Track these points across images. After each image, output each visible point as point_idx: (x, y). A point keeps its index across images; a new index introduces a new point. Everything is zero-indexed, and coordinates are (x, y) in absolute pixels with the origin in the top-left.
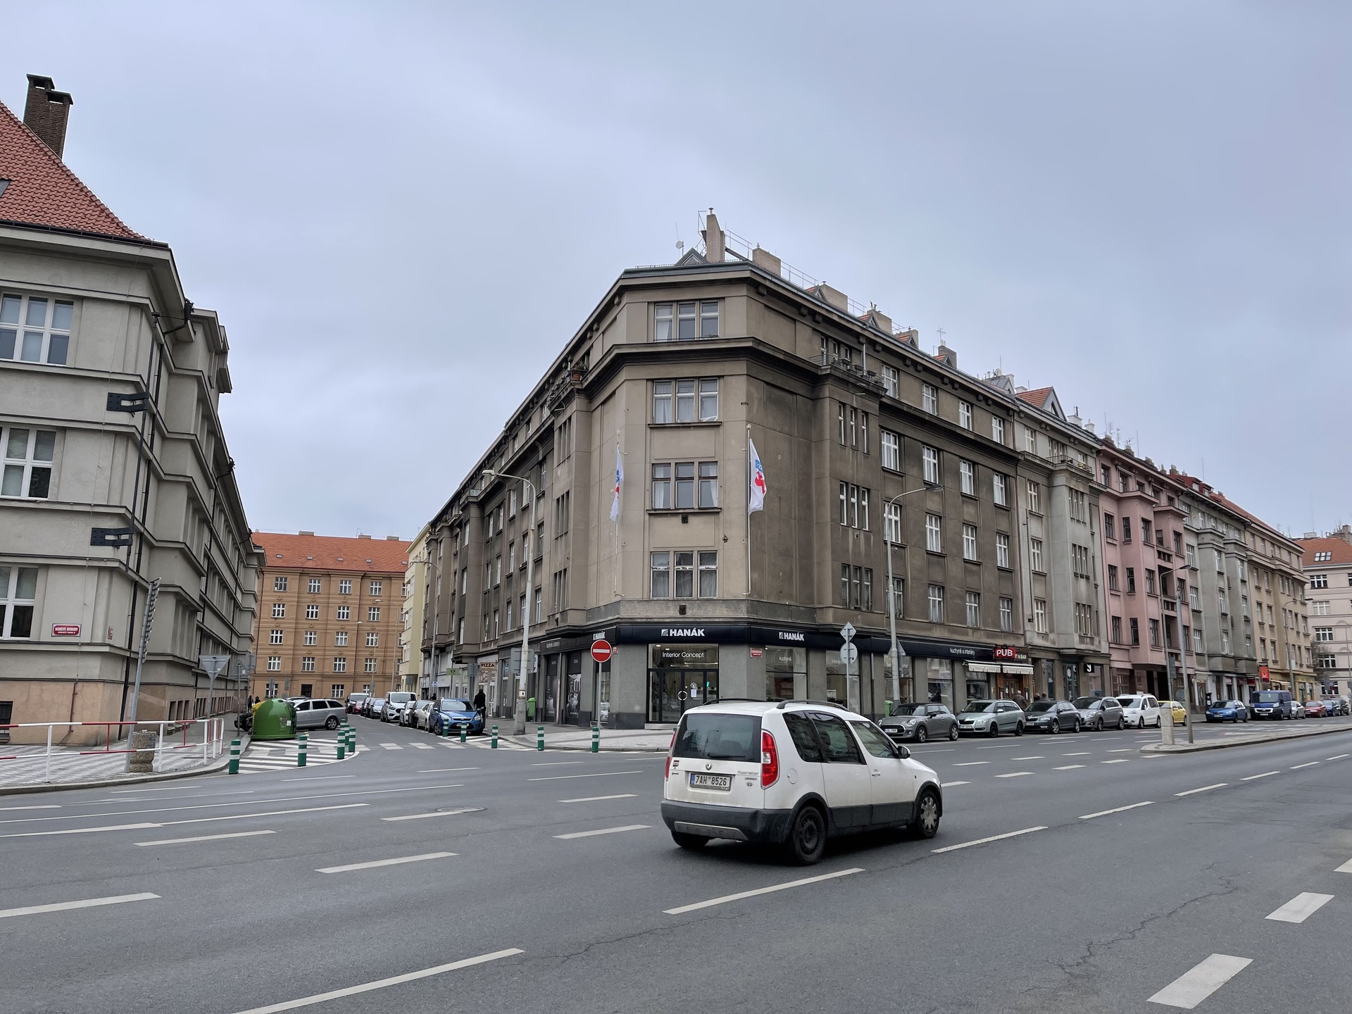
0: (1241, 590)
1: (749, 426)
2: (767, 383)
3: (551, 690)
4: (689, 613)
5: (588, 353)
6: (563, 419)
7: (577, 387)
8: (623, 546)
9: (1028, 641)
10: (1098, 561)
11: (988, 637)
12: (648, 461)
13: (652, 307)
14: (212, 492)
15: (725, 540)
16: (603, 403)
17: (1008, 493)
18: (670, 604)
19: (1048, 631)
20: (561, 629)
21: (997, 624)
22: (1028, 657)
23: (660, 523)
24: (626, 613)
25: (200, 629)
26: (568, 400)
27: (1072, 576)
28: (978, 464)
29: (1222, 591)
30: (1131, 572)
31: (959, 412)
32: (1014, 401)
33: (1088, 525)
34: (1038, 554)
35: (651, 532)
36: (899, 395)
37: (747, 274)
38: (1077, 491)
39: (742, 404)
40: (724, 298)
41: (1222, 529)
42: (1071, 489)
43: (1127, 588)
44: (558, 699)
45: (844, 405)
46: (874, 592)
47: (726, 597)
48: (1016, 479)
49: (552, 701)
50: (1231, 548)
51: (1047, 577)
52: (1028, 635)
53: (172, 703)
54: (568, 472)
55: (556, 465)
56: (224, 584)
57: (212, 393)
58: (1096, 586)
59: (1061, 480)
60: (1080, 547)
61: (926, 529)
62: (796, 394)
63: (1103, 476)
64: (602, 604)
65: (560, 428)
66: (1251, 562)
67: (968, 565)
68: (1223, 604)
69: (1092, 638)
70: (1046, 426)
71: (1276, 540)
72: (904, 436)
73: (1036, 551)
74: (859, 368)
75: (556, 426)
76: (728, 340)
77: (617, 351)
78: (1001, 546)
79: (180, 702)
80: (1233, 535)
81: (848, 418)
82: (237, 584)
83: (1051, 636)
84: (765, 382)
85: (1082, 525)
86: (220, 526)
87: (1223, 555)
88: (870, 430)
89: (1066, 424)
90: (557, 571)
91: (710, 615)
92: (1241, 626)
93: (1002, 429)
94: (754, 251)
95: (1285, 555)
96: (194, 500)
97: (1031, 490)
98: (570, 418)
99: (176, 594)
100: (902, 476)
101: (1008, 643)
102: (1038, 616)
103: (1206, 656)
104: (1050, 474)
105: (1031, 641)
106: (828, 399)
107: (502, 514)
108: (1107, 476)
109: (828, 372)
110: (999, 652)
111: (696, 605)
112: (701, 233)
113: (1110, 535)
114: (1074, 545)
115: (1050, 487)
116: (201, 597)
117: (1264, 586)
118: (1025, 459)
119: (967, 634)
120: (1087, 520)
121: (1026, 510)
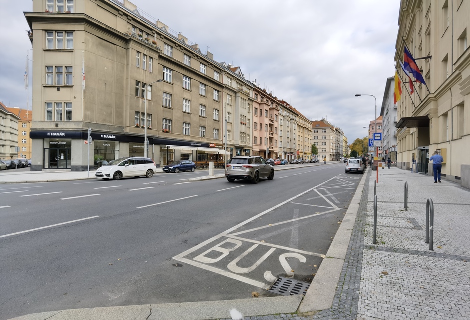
0: (294, 132)
9: (223, 142)
17: (220, 97)
22: (223, 147)
27: (239, 124)
29: (288, 132)
30: (261, 125)
32: (223, 68)
33: (247, 110)
34: (230, 117)
38: (244, 99)
41: (291, 116)
48: (222, 93)
50: (292, 121)
51: (232, 124)
52: (224, 140)
58: (249, 128)
59: (239, 95)
60: (243, 116)
66: (298, 125)
68: (288, 135)
69: (245, 142)
70: (235, 78)
71: (306, 120)
78: (216, 113)
80: (294, 118)
85: (245, 110)
87: (290, 122)
89: (243, 79)
92: (293, 141)
93: (218, 76)
95: (307, 124)
97: (228, 97)
102: (228, 135)
103: (282, 148)
104: (236, 93)
108: (256, 97)
110: (211, 145)
114: (241, 115)
115: (236, 97)
117: (301, 132)
120: (247, 108)
121: (226, 103)
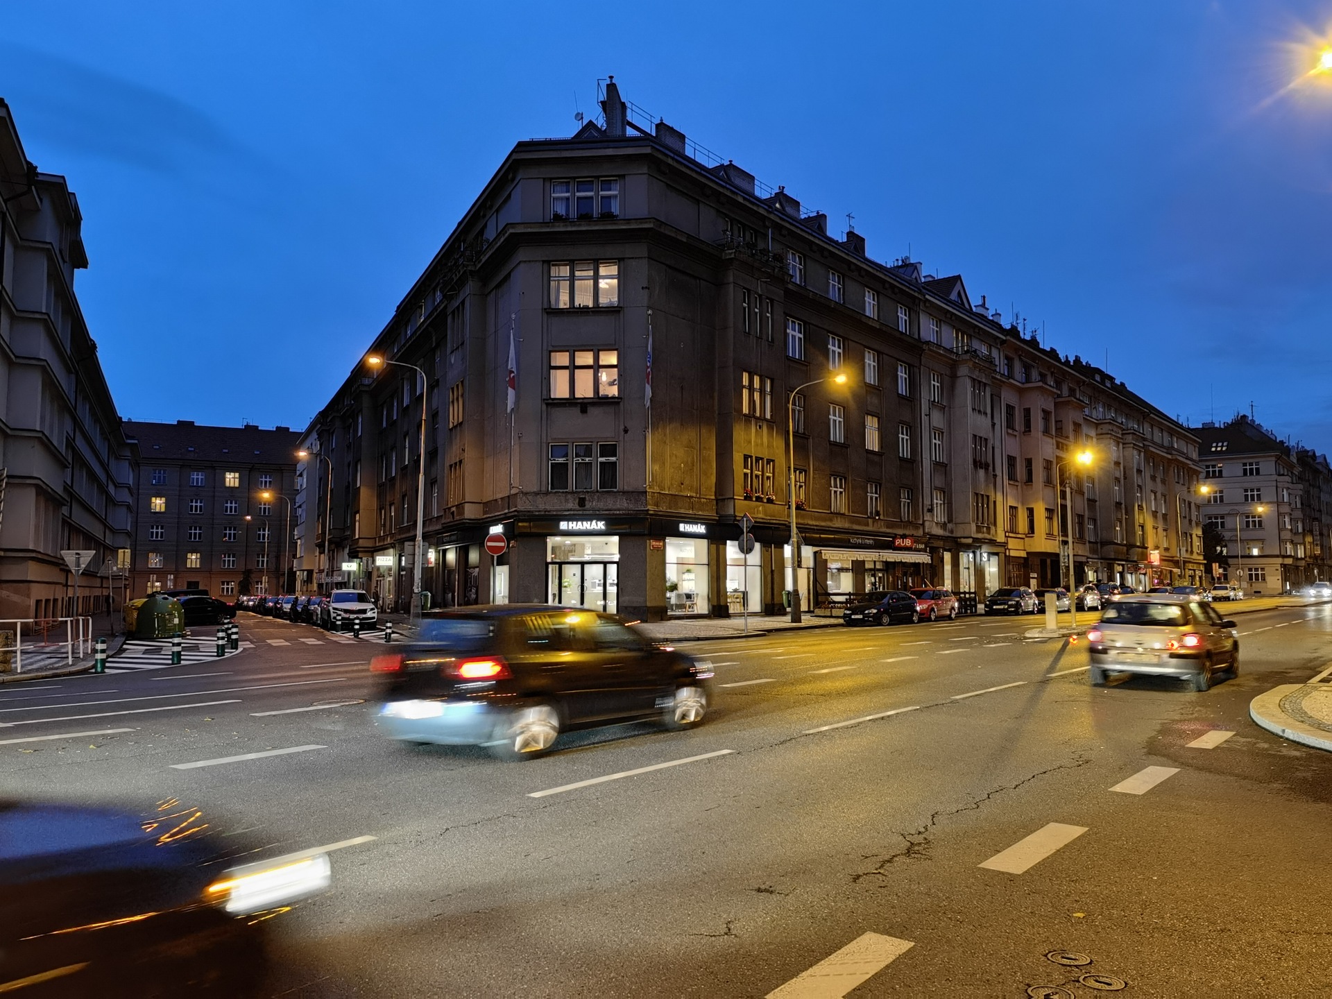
0: (1137, 480)
1: (650, 312)
2: (670, 267)
3: (449, 583)
4: (588, 505)
5: (482, 232)
6: (456, 303)
7: (469, 268)
8: (519, 437)
9: (926, 531)
10: (997, 452)
11: (887, 528)
12: (545, 347)
13: (547, 184)
14: (73, 376)
15: (626, 431)
16: (499, 286)
17: (913, 384)
18: (569, 496)
19: (946, 521)
20: (456, 523)
21: (897, 513)
22: (926, 547)
23: (558, 413)
24: (523, 505)
25: (64, 522)
26: (461, 283)
27: (971, 466)
28: (883, 353)
29: (1118, 480)
30: (1029, 462)
31: (865, 301)
32: (921, 290)
33: (989, 416)
34: (939, 445)
35: (549, 422)
36: (805, 282)
37: (648, 150)
38: (980, 382)
39: (643, 288)
40: (623, 177)
41: (1121, 419)
42: (974, 379)
43: (1025, 477)
44: (456, 594)
45: (749, 291)
46: (776, 483)
47: (626, 488)
48: (920, 369)
49: (450, 595)
50: (1129, 438)
51: (948, 468)
52: (927, 524)
53: (38, 602)
54: (462, 359)
55: (449, 351)
56: (92, 476)
57: (65, 268)
58: (995, 476)
59: (963, 370)
60: (981, 438)
61: (829, 419)
62: (700, 279)
63: (1006, 367)
64: (499, 496)
65: (453, 312)
66: (1147, 452)
67: (870, 456)
68: (1118, 493)
69: (988, 528)
70: (951, 316)
71: (1173, 428)
72: (809, 324)
73: (937, 442)
74: (765, 252)
75: (450, 310)
76: (628, 221)
77: (511, 231)
78: (903, 436)
79: (47, 601)
80: (1131, 426)
81: (752, 305)
82: (109, 476)
83: (949, 526)
84: (667, 265)
85: (983, 416)
86: (84, 413)
87: (1121, 445)
88: (775, 317)
89: (971, 313)
90: (452, 463)
91: (610, 506)
93: (907, 318)
94: (657, 126)
95: (1182, 445)
96: (50, 384)
97: (934, 381)
98: (463, 302)
99: (36, 486)
100: (807, 366)
101: (907, 532)
102: (937, 507)
103: (1099, 545)
104: (954, 366)
105: (929, 530)
106: (732, 286)
107: (395, 404)
108: (1010, 366)
109: (733, 256)
110: (898, 542)
111: (596, 497)
112: (600, 104)
113: (1010, 425)
114: (975, 436)
115: (954, 377)
116: (65, 489)
118: (930, 350)
119: (867, 525)
120: (989, 411)
121: (929, 400)
